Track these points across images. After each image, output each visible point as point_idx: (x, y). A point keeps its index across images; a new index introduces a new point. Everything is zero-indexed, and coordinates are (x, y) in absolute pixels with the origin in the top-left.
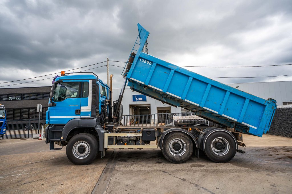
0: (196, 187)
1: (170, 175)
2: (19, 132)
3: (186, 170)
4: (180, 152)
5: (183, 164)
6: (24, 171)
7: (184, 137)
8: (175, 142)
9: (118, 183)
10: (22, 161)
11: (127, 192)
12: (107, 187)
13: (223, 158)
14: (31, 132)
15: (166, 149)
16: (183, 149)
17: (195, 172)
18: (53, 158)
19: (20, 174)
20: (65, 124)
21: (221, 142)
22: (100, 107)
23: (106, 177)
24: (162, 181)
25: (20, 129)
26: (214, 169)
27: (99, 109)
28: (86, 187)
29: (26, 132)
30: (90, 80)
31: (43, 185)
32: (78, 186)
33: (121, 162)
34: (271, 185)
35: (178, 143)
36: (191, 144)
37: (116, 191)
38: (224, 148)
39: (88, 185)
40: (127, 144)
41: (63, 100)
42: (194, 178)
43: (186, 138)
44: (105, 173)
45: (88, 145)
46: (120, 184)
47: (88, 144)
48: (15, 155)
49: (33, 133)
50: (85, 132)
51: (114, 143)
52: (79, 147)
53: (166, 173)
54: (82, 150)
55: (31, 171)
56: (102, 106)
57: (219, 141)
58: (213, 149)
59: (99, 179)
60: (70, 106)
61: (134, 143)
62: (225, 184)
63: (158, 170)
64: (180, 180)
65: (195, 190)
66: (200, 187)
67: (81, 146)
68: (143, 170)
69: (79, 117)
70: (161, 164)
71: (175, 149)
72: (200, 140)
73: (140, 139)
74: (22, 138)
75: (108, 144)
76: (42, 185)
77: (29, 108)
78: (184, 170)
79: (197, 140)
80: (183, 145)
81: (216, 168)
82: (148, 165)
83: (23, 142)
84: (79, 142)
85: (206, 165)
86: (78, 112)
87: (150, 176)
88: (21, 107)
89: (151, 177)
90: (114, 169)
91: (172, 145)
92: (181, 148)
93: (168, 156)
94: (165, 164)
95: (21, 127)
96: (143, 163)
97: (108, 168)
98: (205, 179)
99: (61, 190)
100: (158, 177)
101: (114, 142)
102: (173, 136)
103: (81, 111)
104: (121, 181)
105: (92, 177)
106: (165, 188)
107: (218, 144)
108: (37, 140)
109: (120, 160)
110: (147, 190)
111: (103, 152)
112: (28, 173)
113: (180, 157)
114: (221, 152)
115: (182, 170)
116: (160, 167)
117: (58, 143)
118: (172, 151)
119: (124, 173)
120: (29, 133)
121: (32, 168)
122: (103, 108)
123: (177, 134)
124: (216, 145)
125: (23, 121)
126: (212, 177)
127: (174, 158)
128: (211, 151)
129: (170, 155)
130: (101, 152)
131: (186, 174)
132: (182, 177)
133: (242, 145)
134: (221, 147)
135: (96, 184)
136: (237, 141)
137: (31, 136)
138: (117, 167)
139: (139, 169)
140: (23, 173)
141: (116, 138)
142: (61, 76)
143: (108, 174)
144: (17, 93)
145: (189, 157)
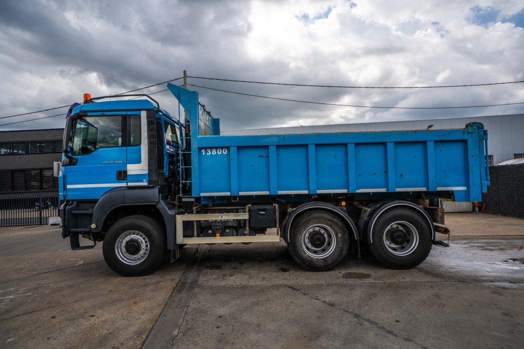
0: (356, 319)
1: (305, 294)
2: (25, 213)
3: (335, 285)
4: (324, 250)
5: (330, 272)
6: (22, 289)
7: (332, 221)
8: (314, 231)
9: (202, 312)
10: (21, 269)
11: (220, 330)
12: (181, 321)
13: (407, 259)
14: (45, 213)
15: (297, 244)
16: (329, 244)
17: (353, 289)
18: (82, 262)
19: (11, 297)
20: (99, 200)
21: (402, 231)
22: (165, 165)
23: (180, 300)
24: (288, 307)
25: (27, 208)
26: (390, 281)
27: (165, 169)
28: (139, 321)
29: (36, 214)
30: (142, 112)
31: (54, 317)
32: (124, 319)
33: (211, 269)
34: (503, 314)
35: (321, 233)
36: (344, 234)
37: (198, 330)
38: (408, 241)
39: (143, 317)
40: (222, 235)
41: (91, 151)
42: (352, 301)
43: (336, 224)
44: (179, 291)
45: (144, 239)
46: (206, 313)
47: (144, 236)
48: (10, 257)
49: (50, 216)
50: (139, 214)
51: (195, 234)
52: (127, 242)
53: (296, 292)
54: (133, 248)
55: (35, 289)
56: (171, 163)
57: (397, 227)
58: (387, 243)
59: (166, 304)
60: (104, 164)
61: (235, 233)
62: (412, 311)
63: (281, 285)
64: (324, 304)
65: (354, 325)
66: (363, 319)
67: (132, 240)
68: (252, 286)
69: (124, 185)
70: (287, 273)
71: (314, 245)
72: (361, 224)
73: (245, 225)
74: (29, 225)
75: (184, 236)
76: (52, 318)
77: (42, 170)
78: (332, 285)
79: (356, 224)
80: (330, 236)
81: (392, 280)
82: (262, 275)
83: (30, 233)
84: (127, 232)
85: (374, 274)
86: (122, 175)
87: (266, 297)
88: (24, 168)
89: (268, 300)
90: (197, 284)
91: (308, 238)
92: (326, 241)
93: (301, 258)
94: (295, 273)
95: (28, 204)
96: (254, 272)
97: (185, 281)
98: (372, 302)
99: (88, 329)
100: (280, 299)
101: (196, 231)
102: (309, 220)
103: (129, 173)
104: (209, 307)
105: (154, 300)
106: (294, 321)
107: (397, 234)
108: (57, 228)
109: (208, 265)
110: (259, 325)
111: (174, 251)
112: (28, 292)
113: (325, 260)
114: (403, 248)
115: (328, 285)
116: (286, 279)
117: (87, 236)
118: (308, 249)
119: (215, 291)
120: (43, 216)
121: (38, 282)
122: (171, 167)
123: (317, 215)
124: (392, 236)
125: (32, 192)
126: (387, 297)
127: (312, 261)
128: (382, 248)
129: (304, 256)
130: (170, 251)
131: (336, 292)
132: (327, 299)
133: (444, 231)
134: (401, 239)
135: (161, 314)
136: (434, 224)
137: (45, 221)
138: (202, 279)
139: (245, 282)
140: (18, 294)
141: (198, 223)
142: (84, 103)
143: (184, 294)
144: (16, 140)
145: (340, 258)
